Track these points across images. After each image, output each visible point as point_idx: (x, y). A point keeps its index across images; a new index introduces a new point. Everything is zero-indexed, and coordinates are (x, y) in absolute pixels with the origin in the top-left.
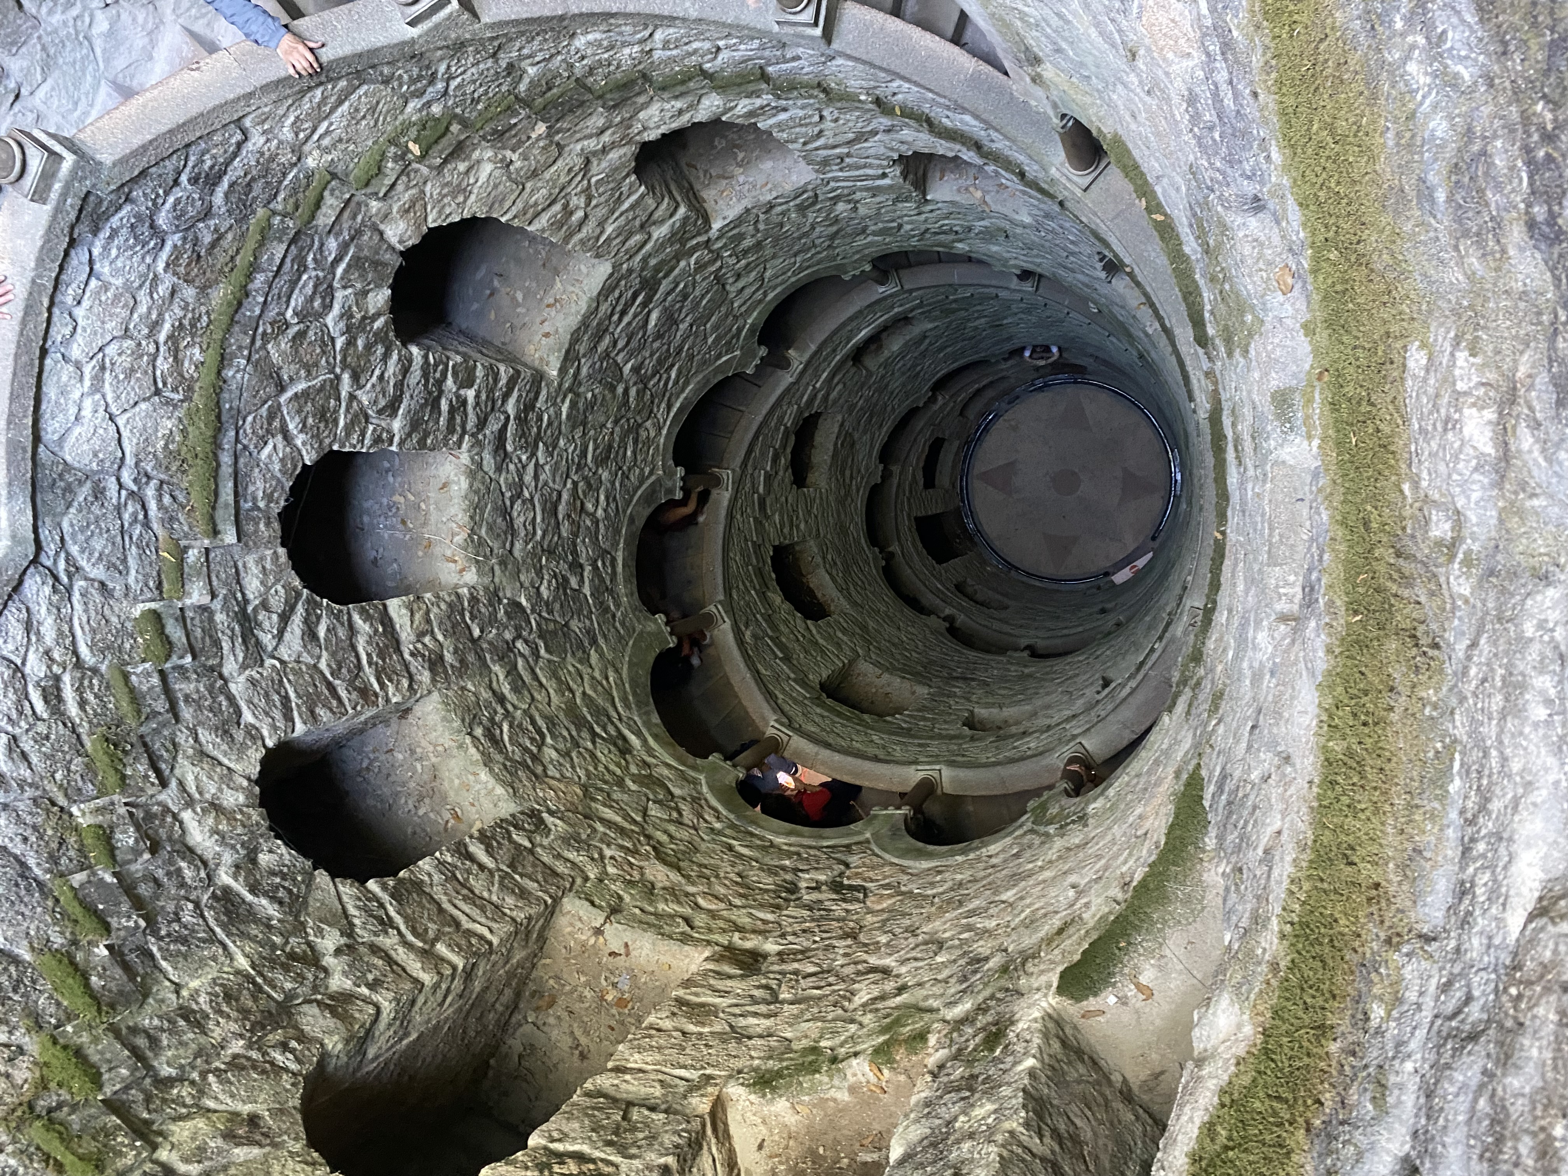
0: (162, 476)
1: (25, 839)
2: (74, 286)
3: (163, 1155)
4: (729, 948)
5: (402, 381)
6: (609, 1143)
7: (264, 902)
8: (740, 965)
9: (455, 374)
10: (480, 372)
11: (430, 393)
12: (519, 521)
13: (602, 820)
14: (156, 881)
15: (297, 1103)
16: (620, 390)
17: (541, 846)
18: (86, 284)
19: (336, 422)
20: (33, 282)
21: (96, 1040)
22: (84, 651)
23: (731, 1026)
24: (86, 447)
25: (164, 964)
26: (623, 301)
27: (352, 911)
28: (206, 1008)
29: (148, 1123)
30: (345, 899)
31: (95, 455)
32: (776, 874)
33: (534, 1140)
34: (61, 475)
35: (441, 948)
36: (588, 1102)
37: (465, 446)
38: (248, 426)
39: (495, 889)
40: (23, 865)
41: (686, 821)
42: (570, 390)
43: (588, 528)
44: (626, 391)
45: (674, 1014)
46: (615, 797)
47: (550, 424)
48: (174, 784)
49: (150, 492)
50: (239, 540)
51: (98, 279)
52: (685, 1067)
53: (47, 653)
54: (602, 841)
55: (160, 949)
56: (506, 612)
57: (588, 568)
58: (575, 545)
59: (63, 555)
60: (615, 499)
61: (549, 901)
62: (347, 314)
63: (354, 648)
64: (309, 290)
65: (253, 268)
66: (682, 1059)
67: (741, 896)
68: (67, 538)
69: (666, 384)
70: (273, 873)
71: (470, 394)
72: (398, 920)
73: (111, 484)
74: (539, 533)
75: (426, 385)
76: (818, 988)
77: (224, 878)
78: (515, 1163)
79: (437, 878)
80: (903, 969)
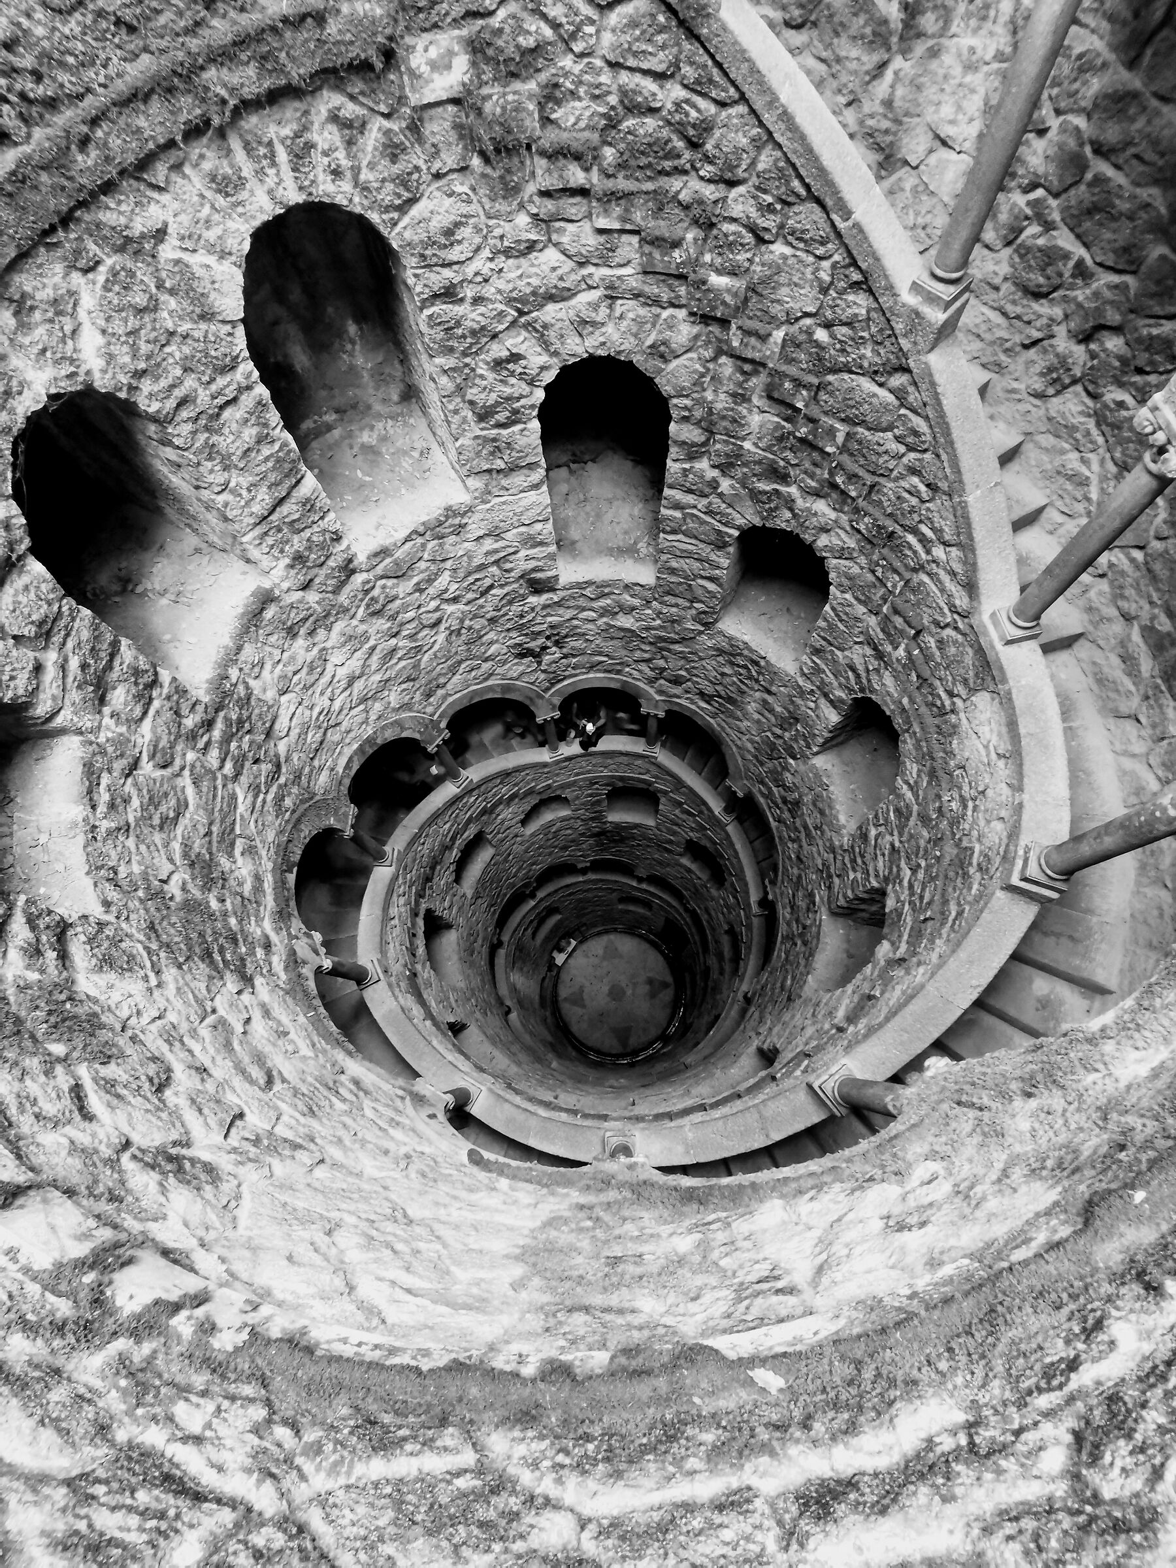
0: (946, 717)
1: (879, 444)
3: (684, 312)
4: (553, 590)
5: (876, 860)
6: (494, 440)
7: (768, 488)
8: (537, 581)
11: (865, 863)
12: (815, 812)
13: (677, 641)
14: (815, 465)
15: (657, 381)
17: (689, 608)
19: (894, 813)
21: (762, 352)
23: (504, 539)
24: (981, 707)
25: (776, 419)
27: (730, 510)
28: (740, 408)
29: (707, 325)
30: (738, 516)
31: (976, 706)
32: (572, 650)
33: (536, 425)
34: (982, 680)
35: (678, 514)
36: (529, 460)
37: (846, 842)
39: (686, 567)
41: (643, 664)
43: (791, 831)
45: (542, 534)
46: (684, 661)
47: (821, 884)
48: (849, 529)
52: (504, 503)
53: (939, 565)
54: (667, 627)
55: (785, 427)
56: (794, 748)
57: (780, 804)
58: (791, 816)
62: (902, 883)
63: (834, 675)
67: (576, 627)
70: (777, 508)
72: (708, 519)
73: (963, 693)
74: (805, 812)
75: (867, 866)
76: (477, 580)
77: (793, 490)
78: (532, 407)
79: (713, 557)
80: (433, 604)
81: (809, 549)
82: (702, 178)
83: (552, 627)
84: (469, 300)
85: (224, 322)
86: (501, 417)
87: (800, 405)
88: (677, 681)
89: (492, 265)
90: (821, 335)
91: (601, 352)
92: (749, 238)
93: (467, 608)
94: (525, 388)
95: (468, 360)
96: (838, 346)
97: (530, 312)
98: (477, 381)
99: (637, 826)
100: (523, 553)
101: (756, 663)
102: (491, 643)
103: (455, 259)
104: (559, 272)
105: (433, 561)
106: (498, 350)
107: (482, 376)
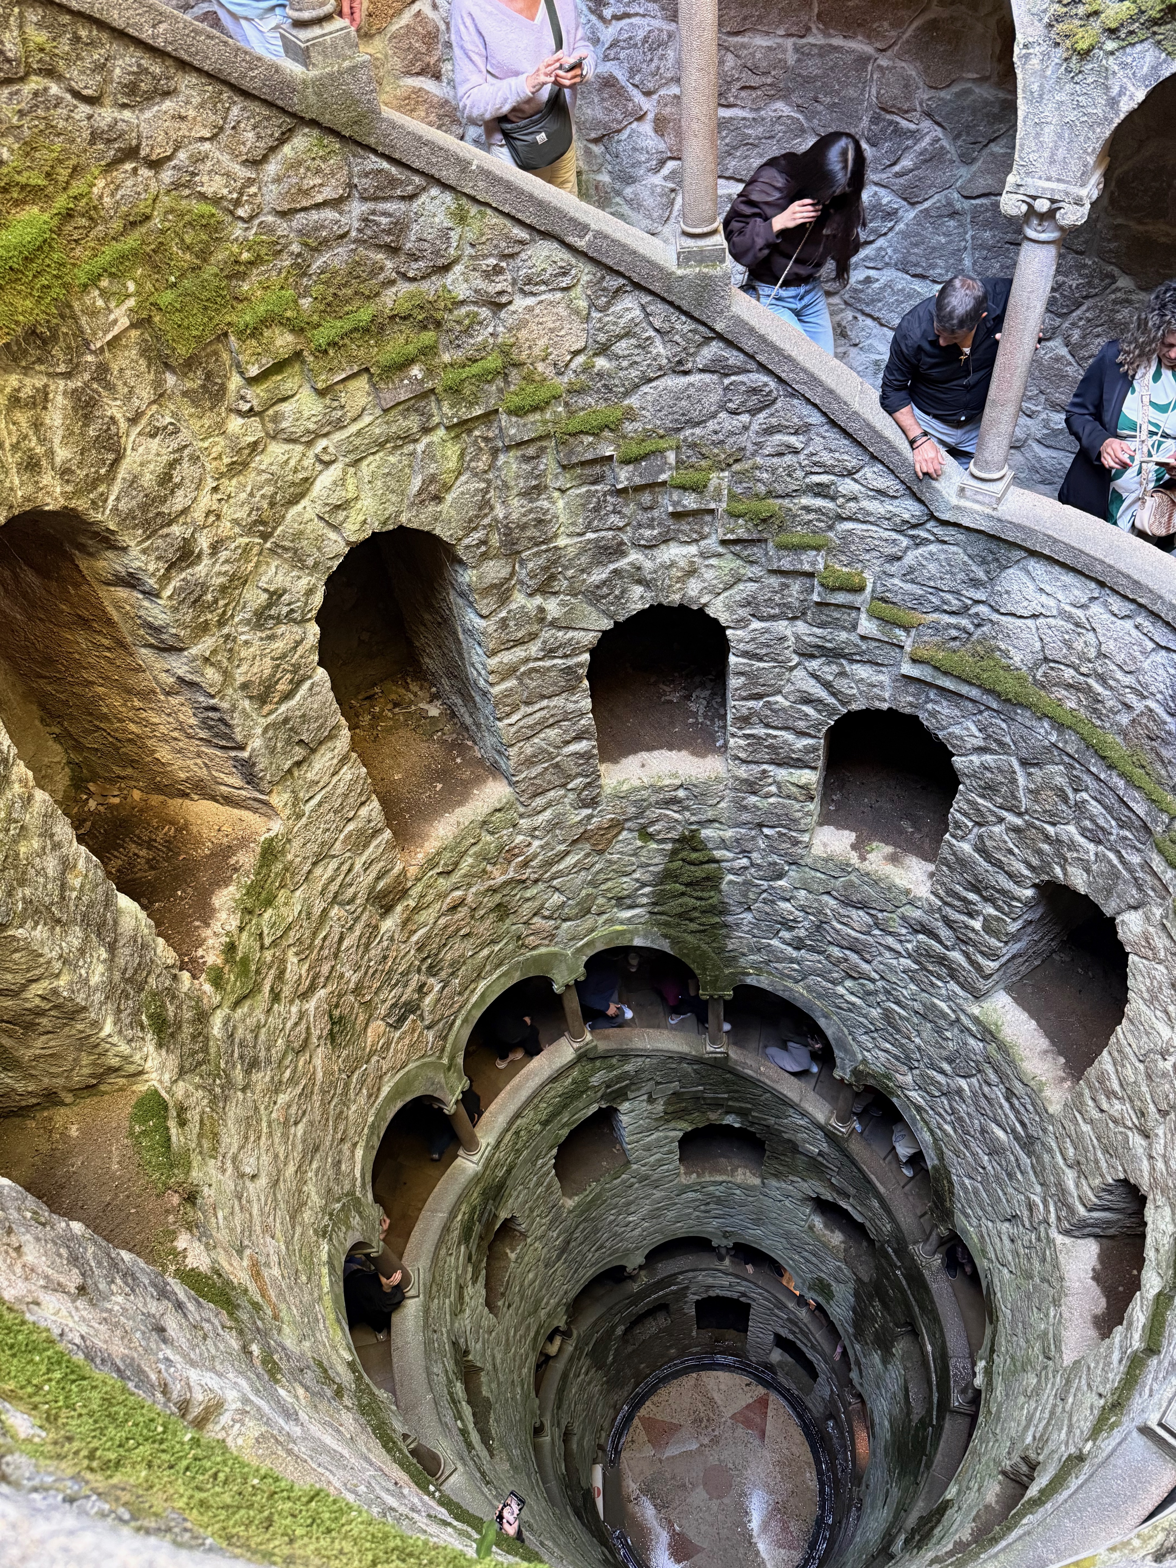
0: (975, 637)
1: (716, 433)
2: (1151, 628)
3: (441, 432)
4: (404, 893)
5: (1002, 869)
6: (286, 721)
7: (603, 576)
8: (385, 893)
9: (998, 919)
10: (993, 942)
11: (986, 888)
12: (854, 913)
13: (567, 853)
14: (651, 508)
15: (437, 531)
16: (946, 1066)
17: (565, 796)
18: (1151, 639)
19: (983, 796)
20: (1160, 597)
21: (545, 422)
22: (849, 525)
23: (333, 856)
24: (1016, 587)
25: (585, 489)
26: (1022, 1110)
27: (570, 634)
28: (538, 504)
29: (470, 431)
30: (582, 633)
31: (1007, 592)
32: (451, 965)
33: (321, 673)
34: (997, 560)
35: (512, 683)
36: (330, 724)
37: (932, 897)
38: (999, 722)
39: (543, 744)
40: (698, 424)
41: (535, 920)
42: (958, 1020)
43: (830, 972)
44: (942, 1072)
45: (369, 821)
46: (583, 873)
47: (933, 984)
48: (721, 550)
49: (964, 622)
50: (904, 676)
51: (1153, 650)
52: (320, 804)
53: (855, 499)
54: (547, 844)
55: (597, 491)
56: (775, 864)
57: (795, 954)
58: (819, 953)
59: (932, 538)
60: (850, 1011)
61: (515, 779)
62: (1073, 846)
63: (786, 728)
64: (1101, 822)
65: (1130, 781)
66: (327, 806)
67: (446, 927)
68: (945, 547)
69: (940, 1115)
70: (624, 592)
71: (977, 924)
72: (548, 663)
73: (980, 595)
74: (839, 926)
75: (993, 888)
76: (325, 939)
77: (633, 556)
78: (311, 652)
79: (571, 706)
80: (294, 1009)
81: (681, 610)
82: (413, 280)
83: (420, 948)
84: (207, 552)
86: (283, 685)
87: (608, 453)
88: (585, 909)
89: (219, 496)
90: (601, 363)
91: (367, 534)
92: (485, 312)
93: (329, 989)
94: (296, 631)
95: (226, 630)
96: (625, 364)
97: (271, 534)
98: (244, 653)
100: (359, 863)
101: (674, 801)
102: (365, 1029)
103: (180, 508)
104: (292, 463)
105: (275, 942)
106: (254, 598)
107: (246, 642)
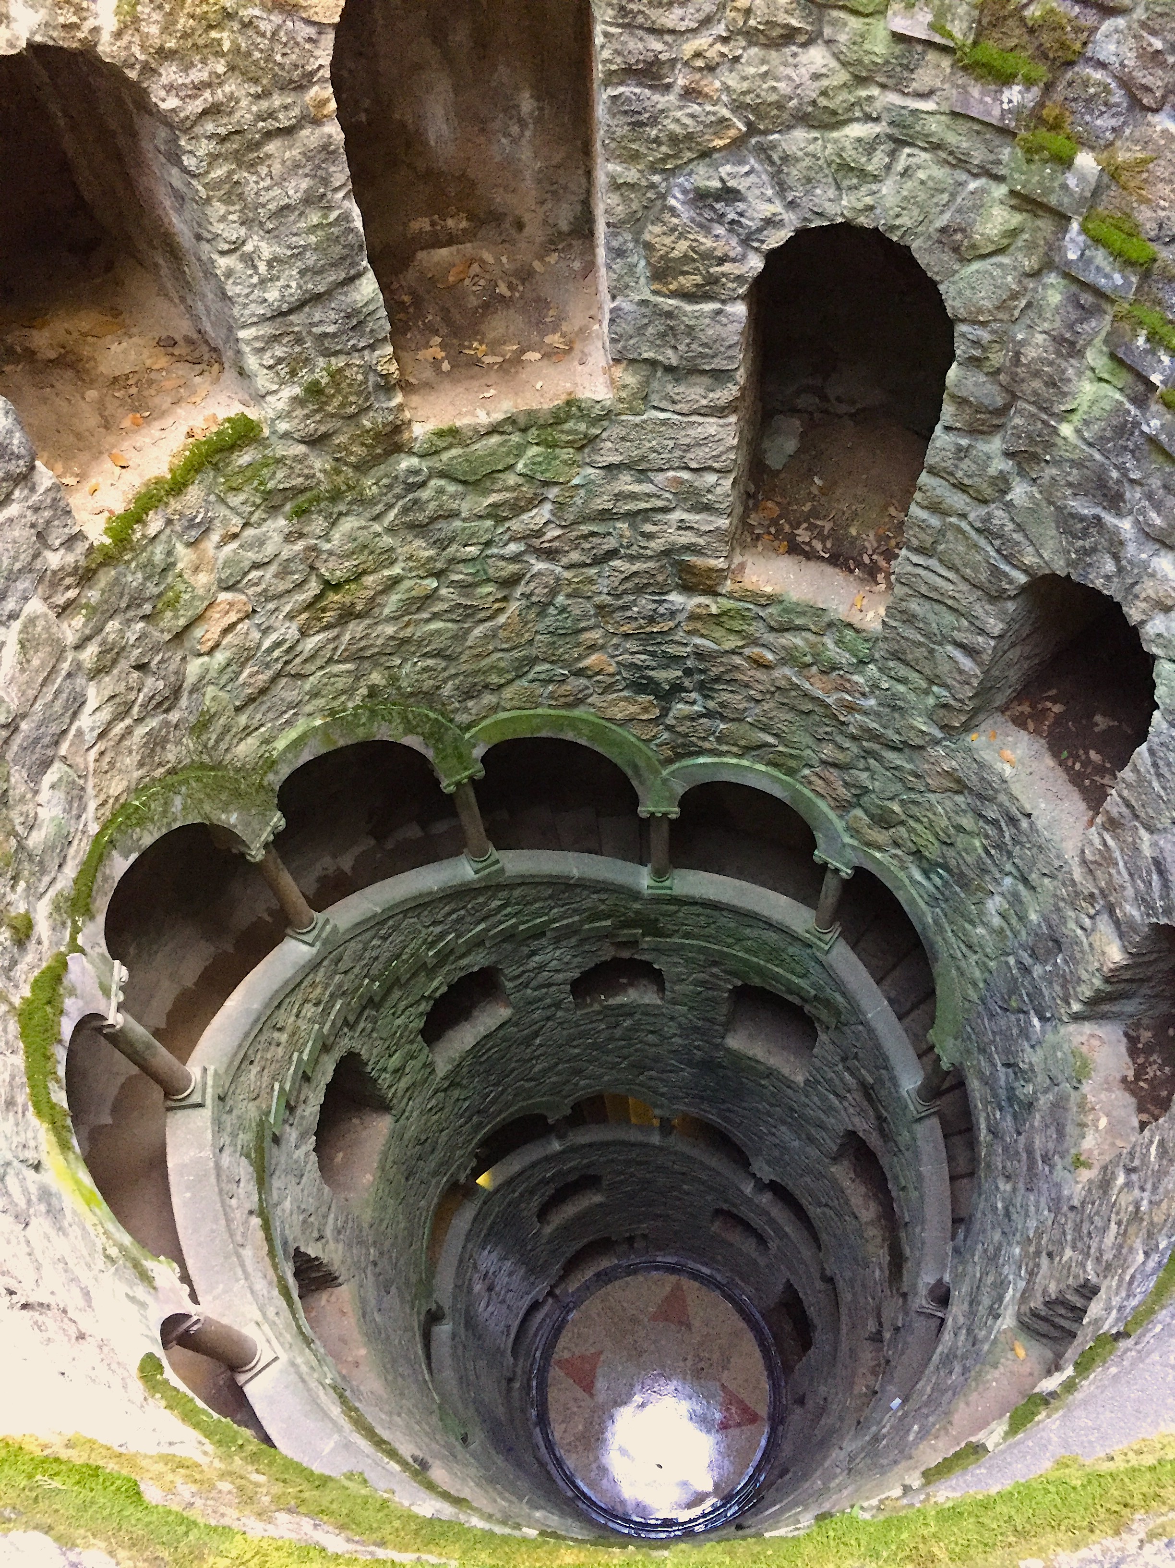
3: (1003, 189)
4: (712, 592)
6: (669, 315)
7: (1086, 512)
13: (896, 748)
15: (942, 288)
17: (924, 692)
23: (652, 482)
25: (1118, 396)
27: (1018, 536)
28: (1064, 364)
29: (1034, 216)
30: (1031, 549)
32: (722, 705)
33: (741, 310)
35: (935, 521)
36: (719, 363)
39: (932, 618)
41: (834, 771)
45: (711, 492)
46: (901, 785)
52: (664, 422)
54: (880, 715)
55: (1128, 412)
63: (1131, 875)
66: (670, 433)
67: (737, 668)
70: (1094, 550)
72: (980, 541)
76: (593, 534)
77: (1126, 526)
78: (739, 279)
79: (978, 611)
80: (512, 549)
81: (1133, 634)
83: (700, 655)
84: (677, 90)
85: (308, 22)
86: (687, 282)
87: (1156, 378)
88: (884, 820)
89: (725, 50)
91: (864, 221)
92: (1119, 97)
93: (567, 574)
94: (734, 247)
95: (656, 178)
97: (766, 132)
98: (667, 216)
99: (770, 1073)
100: (676, 516)
101: (1013, 821)
102: (593, 648)
103: (670, 25)
104: (825, 82)
105: (529, 478)
106: (705, 176)
107: (672, 209)
